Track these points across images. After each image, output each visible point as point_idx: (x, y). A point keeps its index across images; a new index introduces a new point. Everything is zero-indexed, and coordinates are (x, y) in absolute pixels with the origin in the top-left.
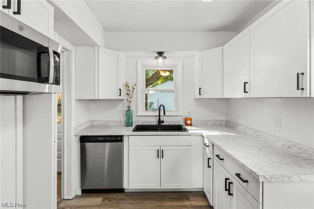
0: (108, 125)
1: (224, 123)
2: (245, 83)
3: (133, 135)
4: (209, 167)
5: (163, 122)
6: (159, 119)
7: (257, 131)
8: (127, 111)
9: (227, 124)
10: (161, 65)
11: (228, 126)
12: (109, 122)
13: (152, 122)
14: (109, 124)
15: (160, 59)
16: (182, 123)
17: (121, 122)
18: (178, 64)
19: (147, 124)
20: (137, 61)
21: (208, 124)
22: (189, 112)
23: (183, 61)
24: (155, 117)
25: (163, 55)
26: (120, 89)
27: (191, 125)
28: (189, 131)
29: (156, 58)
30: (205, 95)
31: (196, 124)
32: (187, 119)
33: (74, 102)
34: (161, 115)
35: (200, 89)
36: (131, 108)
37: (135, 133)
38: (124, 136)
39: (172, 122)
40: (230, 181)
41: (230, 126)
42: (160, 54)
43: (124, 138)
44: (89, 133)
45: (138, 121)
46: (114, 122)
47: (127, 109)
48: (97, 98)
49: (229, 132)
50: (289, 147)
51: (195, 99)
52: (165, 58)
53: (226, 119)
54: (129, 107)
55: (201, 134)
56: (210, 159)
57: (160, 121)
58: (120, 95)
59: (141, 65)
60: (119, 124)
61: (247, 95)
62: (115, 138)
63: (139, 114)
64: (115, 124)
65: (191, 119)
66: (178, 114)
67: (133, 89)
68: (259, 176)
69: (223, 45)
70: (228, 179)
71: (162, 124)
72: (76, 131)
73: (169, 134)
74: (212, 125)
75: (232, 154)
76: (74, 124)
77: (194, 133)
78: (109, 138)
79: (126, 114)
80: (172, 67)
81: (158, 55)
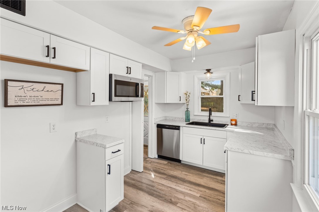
3: (185, 126)
5: (212, 121)
6: (209, 119)
8: (186, 111)
13: (205, 120)
14: (176, 119)
15: (208, 75)
16: (229, 123)
17: (184, 119)
18: (226, 76)
19: (201, 121)
20: (194, 76)
21: (254, 126)
22: (235, 115)
23: (230, 73)
24: (206, 117)
25: (210, 71)
26: (180, 97)
29: (205, 73)
33: (154, 104)
35: (239, 96)
36: (189, 110)
43: (180, 128)
45: (194, 119)
46: (179, 118)
47: (186, 109)
48: (165, 103)
52: (212, 73)
53: (274, 123)
57: (210, 120)
58: (180, 101)
59: (197, 78)
60: (182, 120)
62: (175, 127)
63: (195, 114)
64: (179, 120)
65: (236, 120)
66: (226, 116)
71: (212, 122)
72: (155, 121)
76: (154, 117)
79: (186, 114)
81: (207, 72)
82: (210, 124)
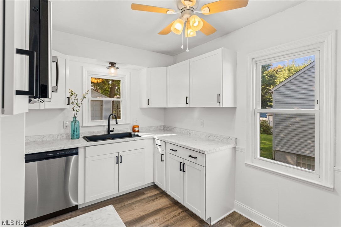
0: (43, 141)
1: (163, 128)
2: (187, 97)
3: (91, 145)
4: (162, 161)
5: (112, 131)
6: (109, 129)
7: (190, 130)
8: (72, 122)
9: (165, 129)
10: (113, 75)
11: (167, 129)
12: (44, 136)
13: (100, 132)
14: (44, 139)
15: (113, 70)
16: (130, 131)
17: (62, 136)
18: (125, 76)
19: (94, 135)
20: (82, 67)
21: (151, 130)
22: (135, 120)
23: (130, 73)
24: (103, 127)
25: (115, 66)
26: (69, 98)
27: (138, 131)
28: (142, 136)
29: (108, 68)
30: (152, 105)
31: (142, 131)
32: (135, 127)
34: (110, 124)
35: (148, 99)
36: (77, 119)
37: (93, 143)
38: (79, 148)
39: (120, 130)
40: (183, 163)
41: (168, 130)
42: (113, 64)
43: (79, 150)
44: (32, 150)
45: (83, 133)
46: (51, 136)
47: (72, 119)
48: (43, 108)
49: (171, 133)
50: (209, 137)
51: (142, 109)
52: (117, 68)
53: (163, 125)
54: (75, 117)
55: (152, 137)
56: (163, 154)
57: (109, 131)
58: (69, 104)
59: (87, 72)
60: (59, 137)
61: (188, 106)
62: (69, 151)
63: (85, 125)
64: (53, 138)
65: (138, 127)
66: (125, 122)
67: (84, 97)
68: (204, 151)
69: (167, 66)
70: (182, 162)
71: (111, 133)
73: (126, 141)
74: (154, 130)
75: (184, 145)
77: (147, 137)
78: (61, 153)
80: (119, 78)
81: (110, 66)
82: (109, 136)
